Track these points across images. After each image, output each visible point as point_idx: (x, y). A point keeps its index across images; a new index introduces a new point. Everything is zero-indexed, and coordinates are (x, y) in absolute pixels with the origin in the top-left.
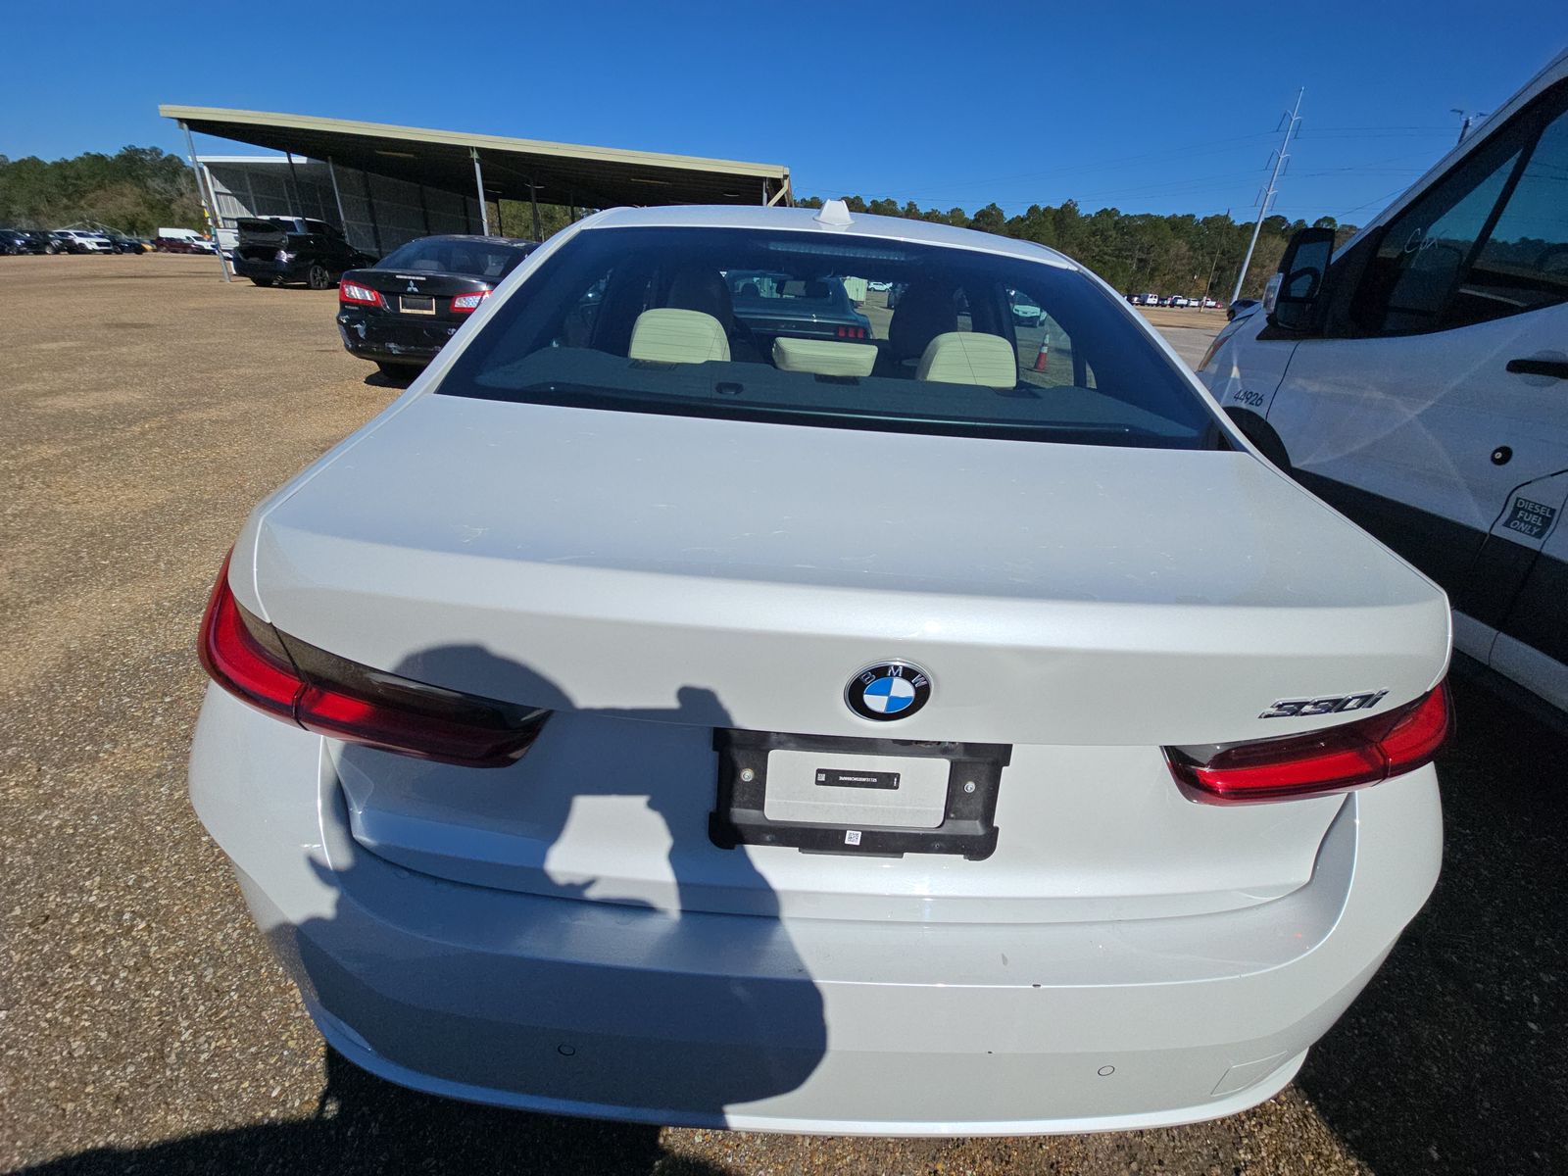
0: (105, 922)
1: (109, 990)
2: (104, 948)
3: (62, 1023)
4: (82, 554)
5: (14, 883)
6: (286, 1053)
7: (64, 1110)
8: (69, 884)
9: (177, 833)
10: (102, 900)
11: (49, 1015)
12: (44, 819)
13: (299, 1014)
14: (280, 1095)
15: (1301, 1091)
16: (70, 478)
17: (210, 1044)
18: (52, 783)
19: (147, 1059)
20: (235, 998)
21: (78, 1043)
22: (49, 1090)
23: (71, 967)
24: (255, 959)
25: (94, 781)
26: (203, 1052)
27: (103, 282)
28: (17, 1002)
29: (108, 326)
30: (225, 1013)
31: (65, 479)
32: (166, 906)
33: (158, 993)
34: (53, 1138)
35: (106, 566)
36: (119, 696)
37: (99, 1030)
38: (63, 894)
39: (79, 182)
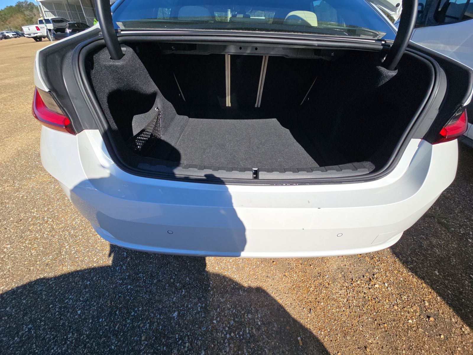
0: (39, 220)
1: (42, 237)
2: (40, 226)
3: (28, 246)
4: (18, 124)
5: (10, 212)
6: (97, 250)
7: (30, 269)
8: (27, 211)
9: (58, 197)
10: (38, 214)
11: (24, 245)
12: (17, 195)
13: (99, 241)
14: (96, 260)
15: (394, 255)
16: (11, 102)
17: (74, 249)
18: (18, 185)
19: (56, 253)
20: (81, 237)
21: (34, 251)
22: (25, 264)
23: (30, 232)
24: (85, 228)
25: (31, 184)
26: (73, 251)
27: (15, 46)
28: (13, 242)
29: (18, 58)
30: (78, 241)
31: (10, 103)
32: (57, 215)
33: (57, 237)
34: (27, 277)
35: (26, 127)
36: (35, 162)
37: (40, 247)
38: (25, 214)
39: (6, 16)
